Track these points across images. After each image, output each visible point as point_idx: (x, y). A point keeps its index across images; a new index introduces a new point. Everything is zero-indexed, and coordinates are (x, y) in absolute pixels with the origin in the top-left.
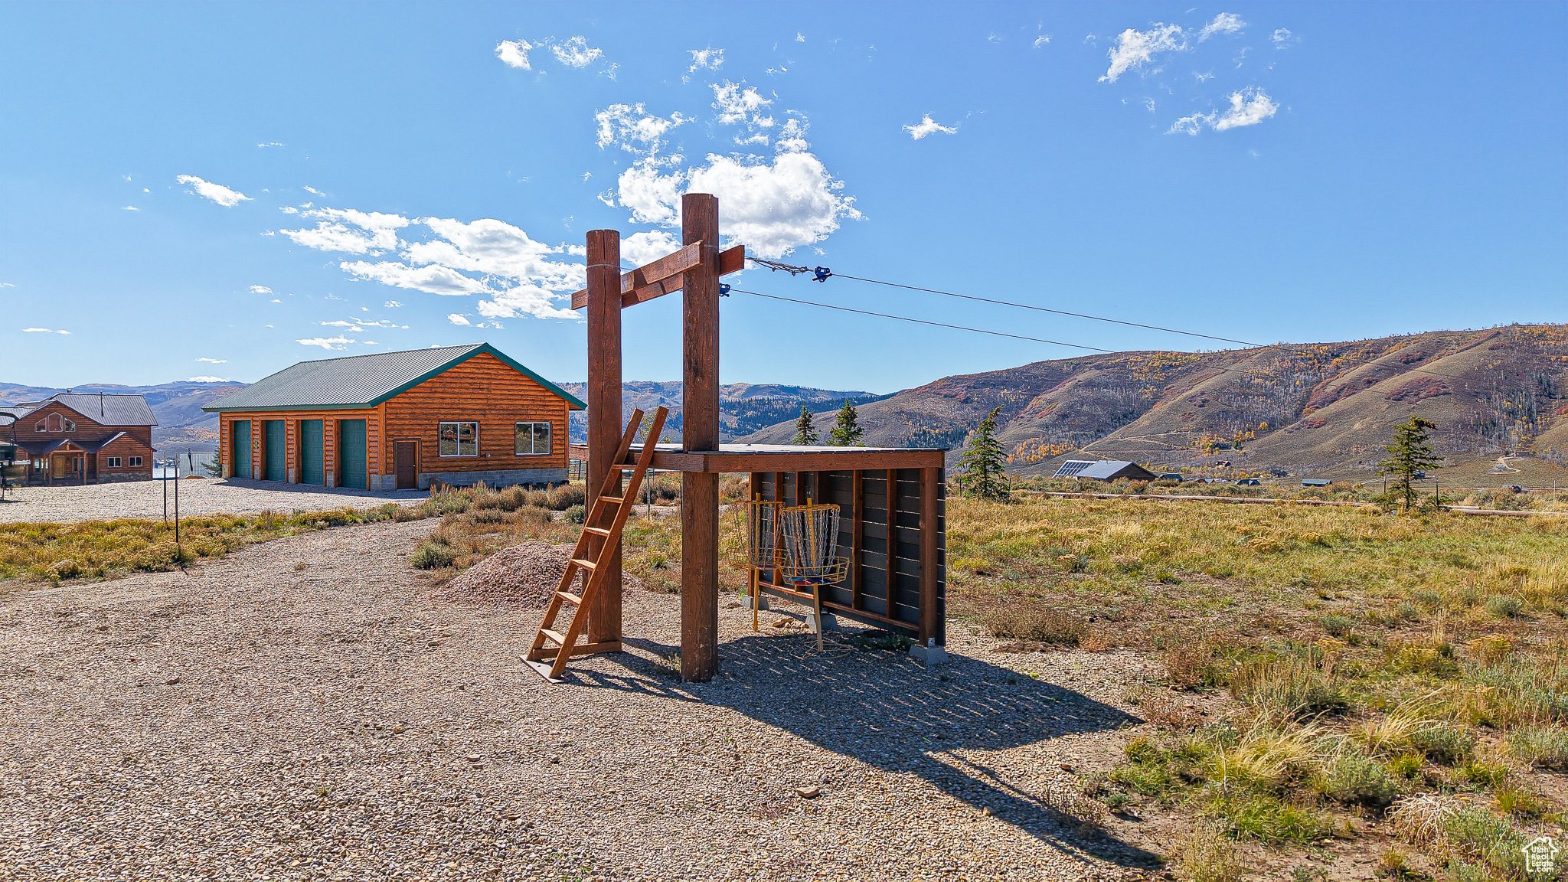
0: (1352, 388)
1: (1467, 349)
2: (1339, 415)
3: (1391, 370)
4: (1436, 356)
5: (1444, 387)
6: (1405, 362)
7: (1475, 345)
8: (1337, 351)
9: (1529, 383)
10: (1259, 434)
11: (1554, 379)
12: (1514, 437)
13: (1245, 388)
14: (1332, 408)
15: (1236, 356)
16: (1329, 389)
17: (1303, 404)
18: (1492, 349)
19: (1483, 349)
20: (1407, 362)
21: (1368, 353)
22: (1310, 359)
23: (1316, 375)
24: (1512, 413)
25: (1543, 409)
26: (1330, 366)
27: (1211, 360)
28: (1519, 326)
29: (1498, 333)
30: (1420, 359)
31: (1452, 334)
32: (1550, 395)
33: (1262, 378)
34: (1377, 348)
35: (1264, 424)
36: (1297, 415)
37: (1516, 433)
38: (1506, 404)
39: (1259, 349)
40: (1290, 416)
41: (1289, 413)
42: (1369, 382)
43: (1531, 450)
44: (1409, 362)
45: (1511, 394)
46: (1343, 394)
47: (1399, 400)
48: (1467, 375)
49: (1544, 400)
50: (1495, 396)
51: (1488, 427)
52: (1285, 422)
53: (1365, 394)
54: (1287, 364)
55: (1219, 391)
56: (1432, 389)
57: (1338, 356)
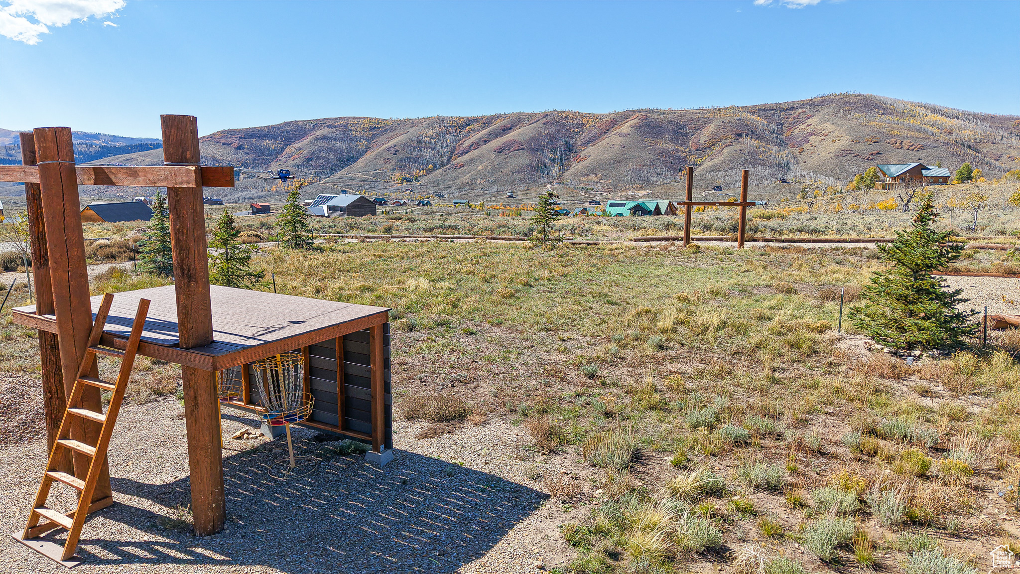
0: (476, 145)
1: (533, 123)
2: (470, 161)
3: (496, 134)
4: (518, 127)
5: (522, 145)
6: (503, 130)
7: (537, 121)
8: (469, 122)
9: (561, 144)
10: (429, 172)
11: (572, 141)
12: (554, 174)
13: (419, 144)
14: (467, 157)
15: (414, 123)
16: (465, 145)
17: (452, 154)
18: (544, 124)
19: (539, 124)
20: (504, 130)
21: (484, 124)
22: (454, 126)
23: (457, 136)
24: (553, 160)
25: (568, 159)
26: (465, 131)
27: (399, 124)
28: (557, 111)
29: (547, 115)
30: (510, 129)
31: (525, 114)
32: (570, 151)
33: (429, 137)
34: (488, 121)
35: (431, 166)
36: (449, 160)
37: (555, 171)
38: (551, 155)
39: (427, 118)
40: (445, 161)
41: (444, 159)
42: (485, 141)
43: (561, 181)
44: (505, 130)
45: (553, 150)
46: (472, 148)
47: (500, 152)
48: (532, 139)
49: (567, 153)
50: (546, 151)
51: (542, 168)
52: (442, 164)
53: (484, 148)
54: (442, 129)
55: (405, 145)
56: (516, 146)
57: (469, 125)
